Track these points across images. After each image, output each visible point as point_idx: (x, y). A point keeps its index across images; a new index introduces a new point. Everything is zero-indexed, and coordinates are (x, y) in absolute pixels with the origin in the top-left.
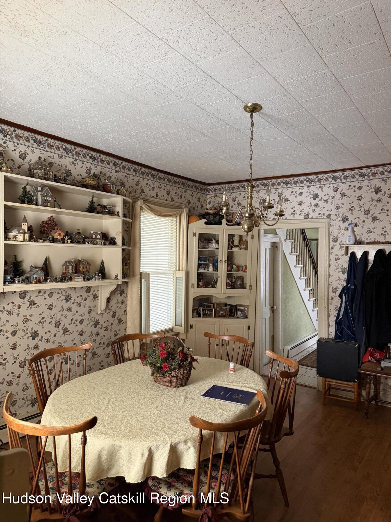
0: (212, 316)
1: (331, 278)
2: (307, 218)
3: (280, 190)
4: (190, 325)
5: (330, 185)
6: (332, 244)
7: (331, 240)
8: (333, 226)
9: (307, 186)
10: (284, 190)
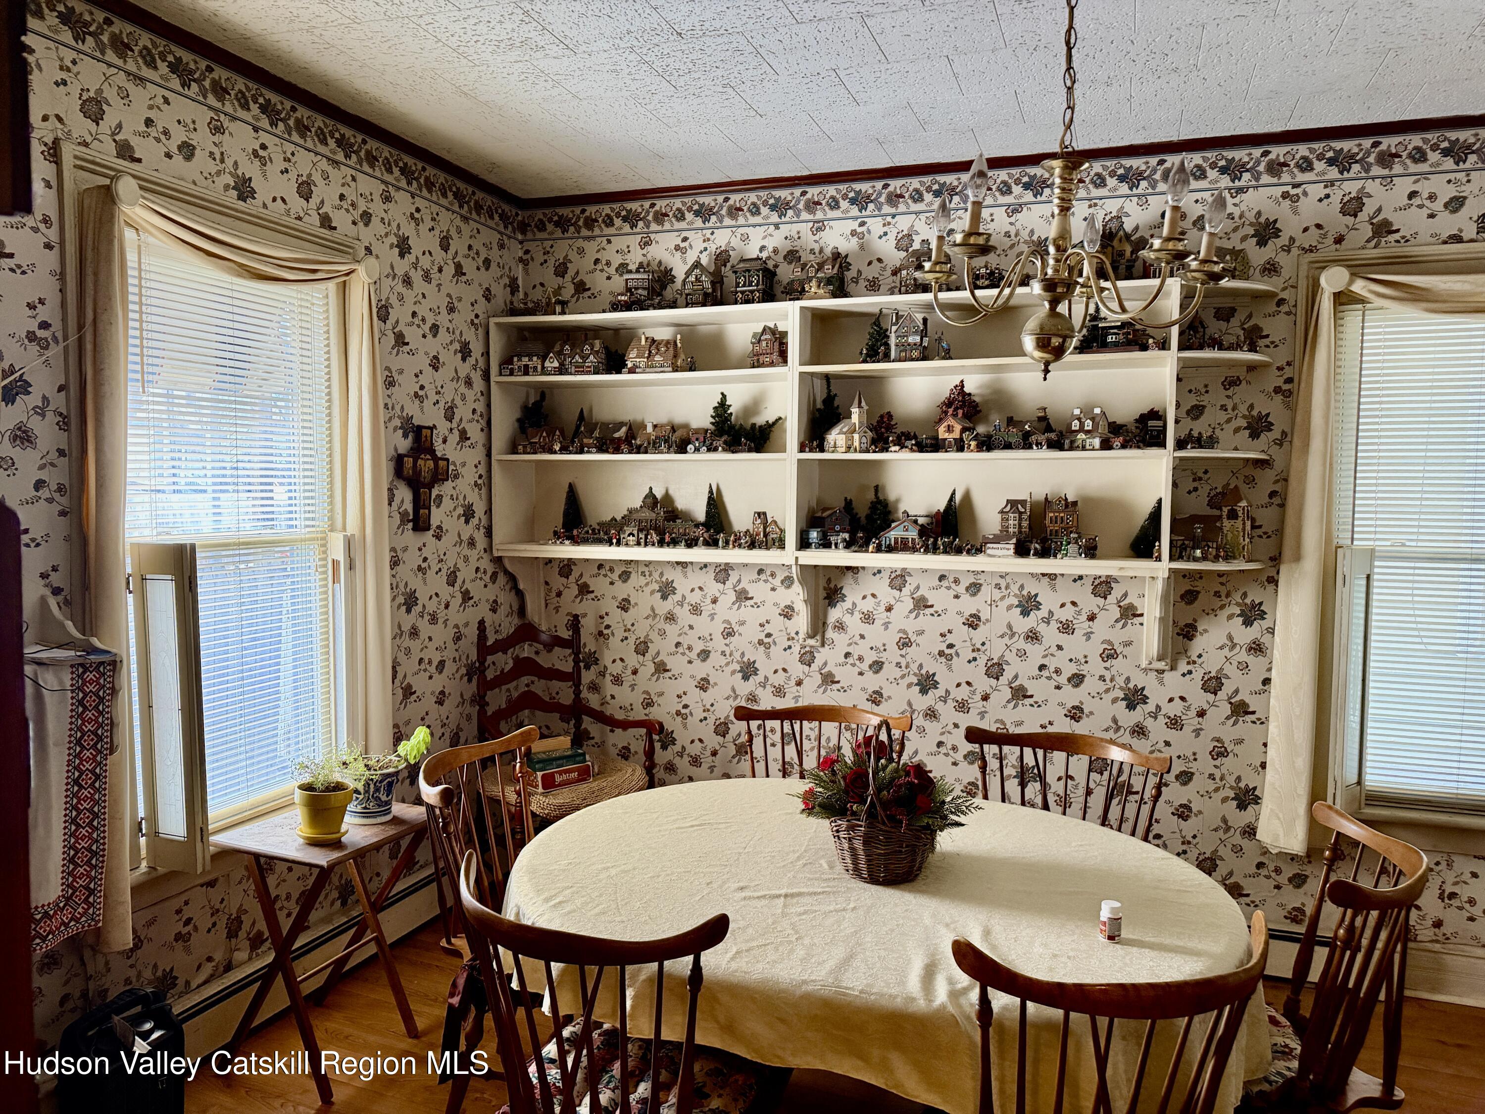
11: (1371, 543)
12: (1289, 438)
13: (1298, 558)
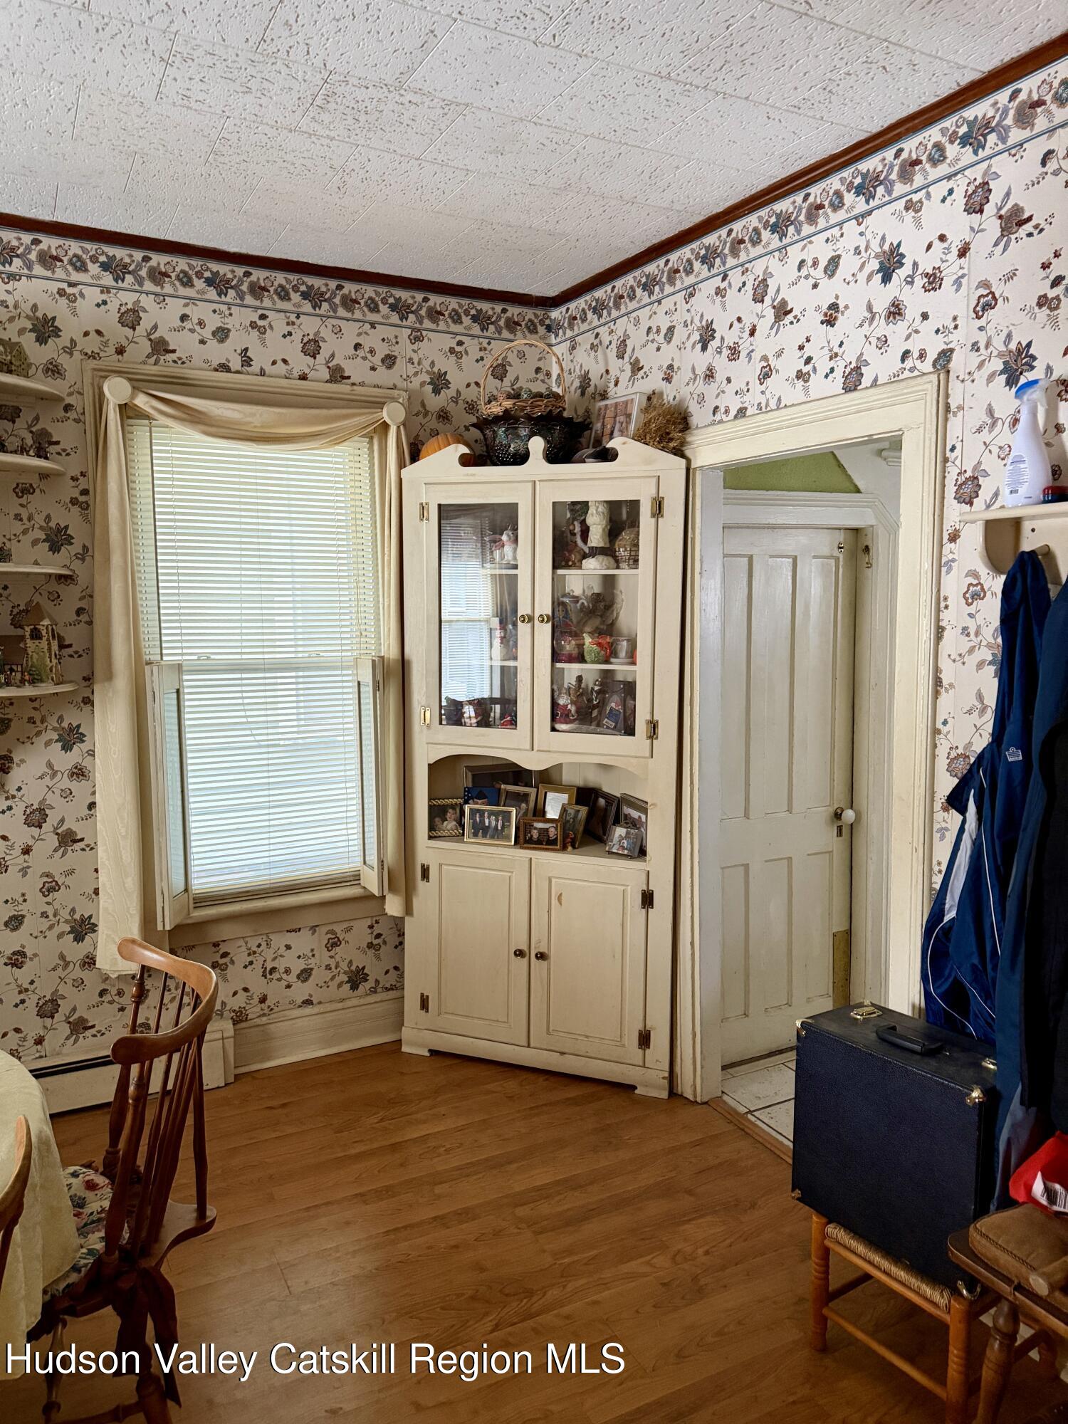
0: (508, 838)
1: (944, 699)
2: (855, 389)
3: (758, 268)
4: (423, 866)
5: (951, 184)
6: (954, 511)
7: (951, 490)
8: (960, 414)
9: (856, 218)
10: (773, 263)
11: (180, 658)
12: (89, 553)
13: (109, 676)
